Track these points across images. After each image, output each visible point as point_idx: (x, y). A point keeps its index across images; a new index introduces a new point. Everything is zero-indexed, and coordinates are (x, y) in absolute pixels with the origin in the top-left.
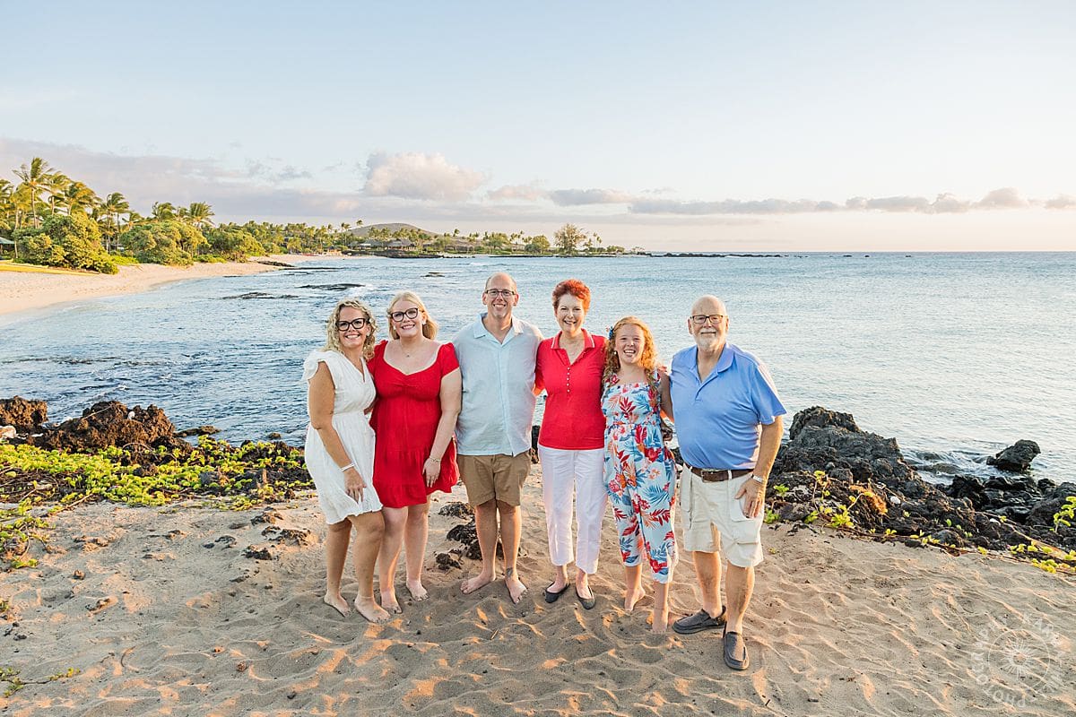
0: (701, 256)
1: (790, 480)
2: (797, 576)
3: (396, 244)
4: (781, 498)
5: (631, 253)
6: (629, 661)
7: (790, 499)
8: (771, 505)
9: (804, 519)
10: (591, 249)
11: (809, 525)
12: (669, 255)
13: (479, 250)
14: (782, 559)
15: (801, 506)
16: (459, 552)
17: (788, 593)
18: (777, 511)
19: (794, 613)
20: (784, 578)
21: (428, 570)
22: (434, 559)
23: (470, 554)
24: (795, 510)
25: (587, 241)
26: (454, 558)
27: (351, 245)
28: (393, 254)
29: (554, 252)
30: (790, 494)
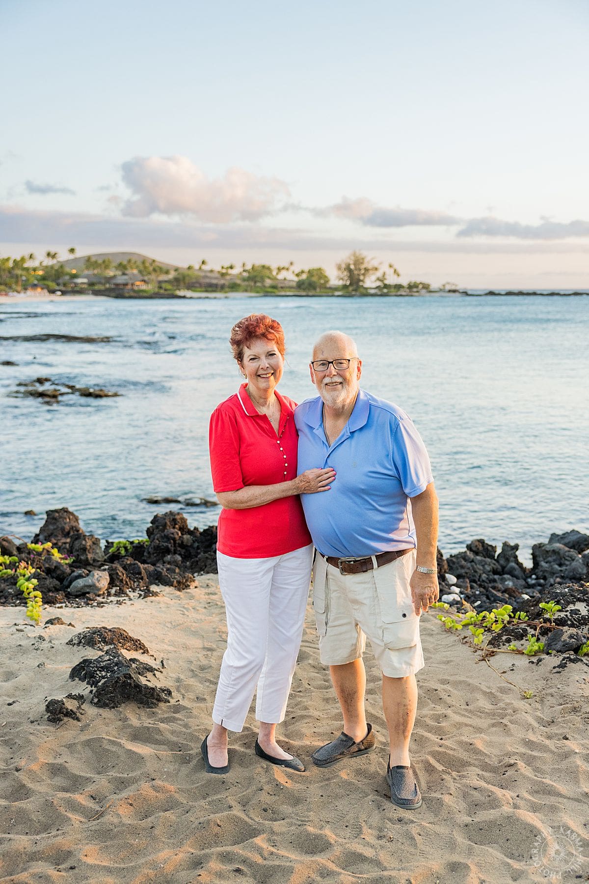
0: (535, 294)
1: (564, 595)
2: (554, 729)
3: (121, 280)
4: (549, 620)
5: (441, 290)
6: (283, 852)
7: (561, 622)
8: (535, 630)
9: (577, 650)
10: (386, 286)
11: (584, 659)
12: (491, 293)
13: (234, 287)
14: (538, 706)
15: (573, 631)
16: (80, 698)
17: (535, 753)
18: (544, 639)
19: (534, 783)
20: (534, 733)
21: (32, 722)
22: (43, 707)
23: (96, 700)
24: (565, 637)
25: (379, 274)
26: (71, 705)
27: (61, 281)
28: (118, 292)
29: (336, 289)
30: (563, 614)
